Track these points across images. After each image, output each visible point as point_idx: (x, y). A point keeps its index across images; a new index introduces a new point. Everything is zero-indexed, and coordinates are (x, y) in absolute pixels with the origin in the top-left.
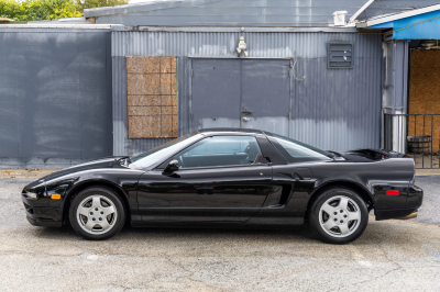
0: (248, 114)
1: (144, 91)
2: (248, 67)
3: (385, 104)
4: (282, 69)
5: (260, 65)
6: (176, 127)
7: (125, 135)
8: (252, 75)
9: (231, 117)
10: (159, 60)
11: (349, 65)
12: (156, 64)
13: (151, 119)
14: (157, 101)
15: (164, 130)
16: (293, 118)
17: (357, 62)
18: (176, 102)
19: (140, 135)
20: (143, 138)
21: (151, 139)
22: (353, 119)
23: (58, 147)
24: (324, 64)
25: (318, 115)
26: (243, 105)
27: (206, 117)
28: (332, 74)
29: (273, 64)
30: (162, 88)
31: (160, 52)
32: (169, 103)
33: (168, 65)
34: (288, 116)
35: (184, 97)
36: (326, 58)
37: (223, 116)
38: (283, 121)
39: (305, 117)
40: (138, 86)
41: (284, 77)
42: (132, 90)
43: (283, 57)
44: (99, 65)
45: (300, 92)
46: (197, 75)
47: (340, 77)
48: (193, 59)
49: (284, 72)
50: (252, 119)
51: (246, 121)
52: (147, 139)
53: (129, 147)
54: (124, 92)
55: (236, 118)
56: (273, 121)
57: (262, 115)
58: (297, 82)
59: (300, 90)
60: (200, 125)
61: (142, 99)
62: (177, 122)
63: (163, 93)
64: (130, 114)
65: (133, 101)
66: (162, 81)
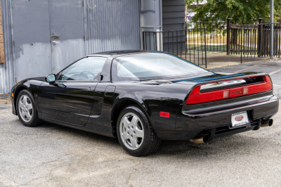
0: (56, 38)
3: (142, 25)
6: (3, 53)
9: (43, 41)
16: (88, 39)
18: (1, 31)
25: (103, 37)
26: (52, 31)
27: (25, 43)
34: (84, 38)
37: (39, 41)
38: (81, 41)
39: (95, 37)
41: (79, 6)
50: (60, 42)
51: (54, 44)
55: (47, 42)
56: (73, 43)
57: (66, 38)
58: (88, 11)
59: (91, 17)
60: (21, 50)
62: (3, 48)
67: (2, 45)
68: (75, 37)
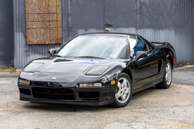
0: (109, 26)
1: (38, 11)
6: (60, 36)
7: (24, 42)
9: (97, 28)
13: (42, 30)
14: (47, 18)
15: (52, 38)
16: (140, 28)
18: (60, 18)
19: (35, 42)
20: (37, 45)
21: (42, 45)
22: (178, 28)
25: (156, 26)
26: (106, 19)
27: (81, 29)
30: (50, 8)
32: (55, 19)
34: (136, 27)
35: (65, 14)
37: (93, 28)
38: (133, 30)
39: (148, 27)
40: (33, 7)
42: (29, 9)
45: (144, 10)
50: (112, 29)
51: (107, 31)
52: (39, 45)
53: (26, 51)
54: (23, 12)
55: (101, 29)
57: (119, 27)
61: (36, 16)
62: (60, 32)
63: (51, 11)
64: (27, 27)
65: (30, 18)
66: (50, 3)
67: (60, 29)
68: (127, 26)
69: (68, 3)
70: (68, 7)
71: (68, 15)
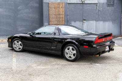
0: (85, 20)
1: (54, 13)
2: (85, 6)
4: (94, 6)
5: (88, 5)
8: (86, 8)
9: (79, 21)
10: (59, 4)
11: (113, 5)
12: (58, 5)
13: (56, 22)
14: (58, 16)
16: (98, 21)
17: (115, 4)
18: (64, 17)
22: (114, 21)
23: (25, 32)
24: (106, 5)
25: (104, 20)
26: (83, 17)
27: (72, 21)
28: (108, 8)
29: (92, 5)
30: (60, 12)
31: (59, 1)
32: (62, 17)
33: (61, 5)
35: (66, 15)
36: (107, 3)
38: (95, 22)
39: (101, 20)
40: (52, 12)
41: (95, 9)
42: (51, 13)
43: (95, 3)
44: (37, 5)
45: (100, 13)
46: (70, 8)
47: (110, 9)
48: (69, 3)
49: (95, 7)
51: (84, 22)
54: (48, 14)
55: (81, 21)
56: (92, 22)
57: (89, 20)
58: (98, 10)
59: (99, 13)
60: (71, 23)
61: (54, 16)
62: (64, 23)
63: (60, 14)
64: (50, 21)
65: (51, 17)
66: (60, 10)
67: (64, 21)
68: (93, 20)
69: (67, 10)
70: (67, 12)
71: (67, 15)
